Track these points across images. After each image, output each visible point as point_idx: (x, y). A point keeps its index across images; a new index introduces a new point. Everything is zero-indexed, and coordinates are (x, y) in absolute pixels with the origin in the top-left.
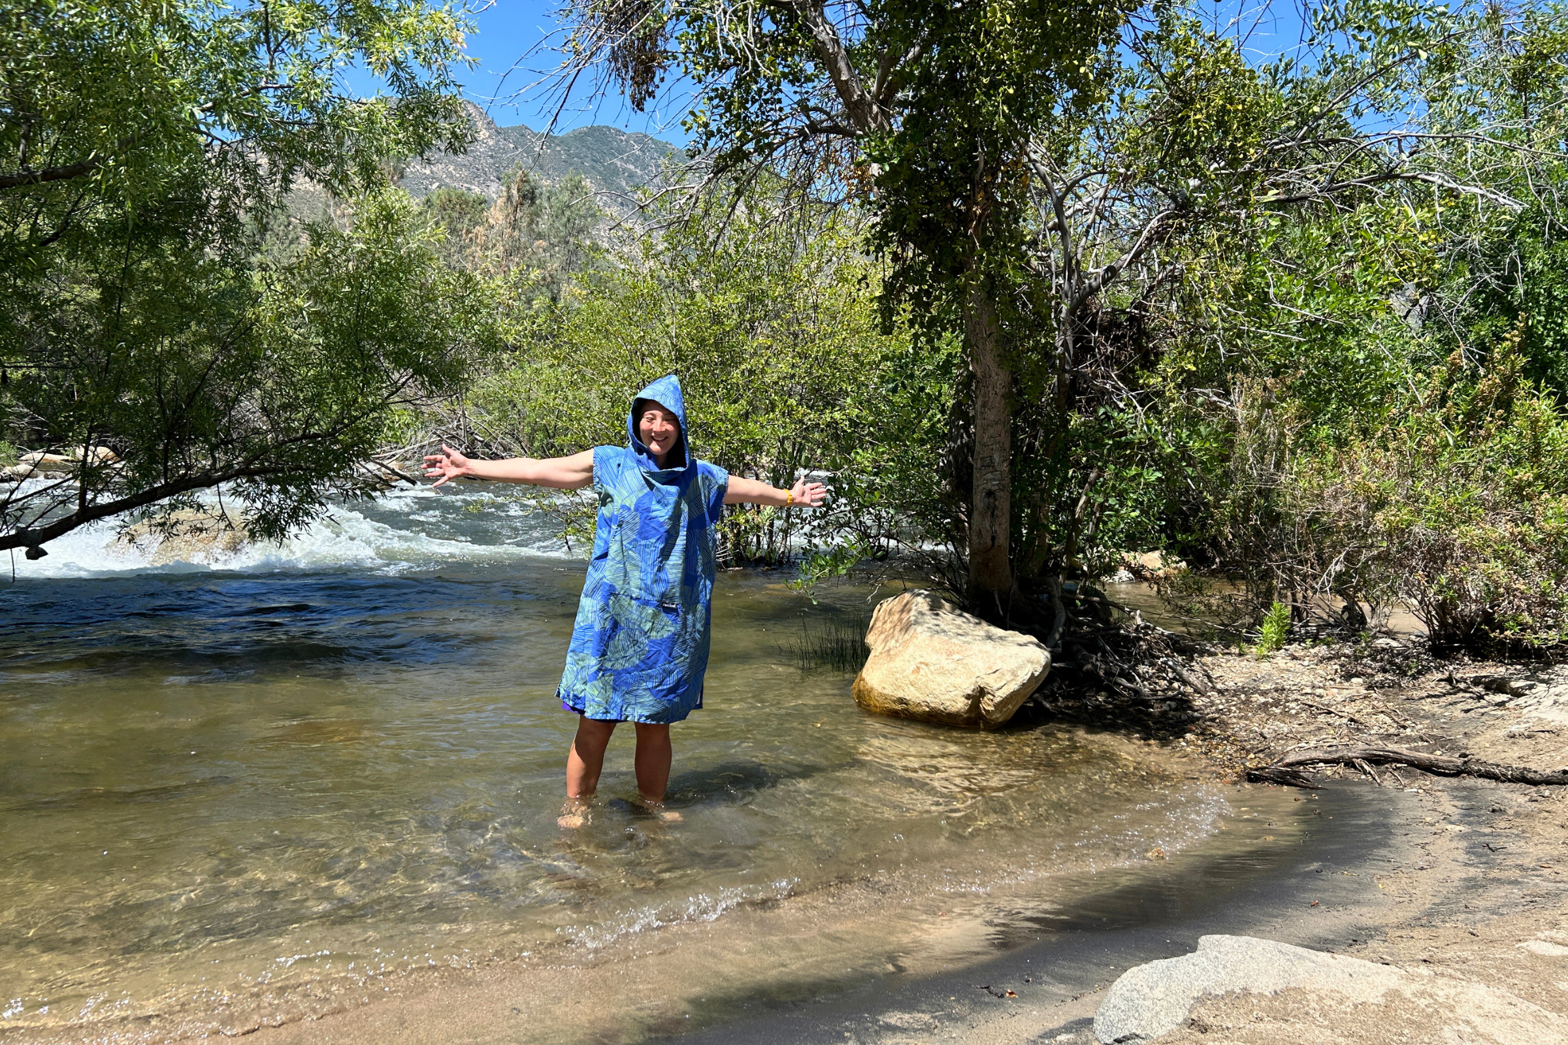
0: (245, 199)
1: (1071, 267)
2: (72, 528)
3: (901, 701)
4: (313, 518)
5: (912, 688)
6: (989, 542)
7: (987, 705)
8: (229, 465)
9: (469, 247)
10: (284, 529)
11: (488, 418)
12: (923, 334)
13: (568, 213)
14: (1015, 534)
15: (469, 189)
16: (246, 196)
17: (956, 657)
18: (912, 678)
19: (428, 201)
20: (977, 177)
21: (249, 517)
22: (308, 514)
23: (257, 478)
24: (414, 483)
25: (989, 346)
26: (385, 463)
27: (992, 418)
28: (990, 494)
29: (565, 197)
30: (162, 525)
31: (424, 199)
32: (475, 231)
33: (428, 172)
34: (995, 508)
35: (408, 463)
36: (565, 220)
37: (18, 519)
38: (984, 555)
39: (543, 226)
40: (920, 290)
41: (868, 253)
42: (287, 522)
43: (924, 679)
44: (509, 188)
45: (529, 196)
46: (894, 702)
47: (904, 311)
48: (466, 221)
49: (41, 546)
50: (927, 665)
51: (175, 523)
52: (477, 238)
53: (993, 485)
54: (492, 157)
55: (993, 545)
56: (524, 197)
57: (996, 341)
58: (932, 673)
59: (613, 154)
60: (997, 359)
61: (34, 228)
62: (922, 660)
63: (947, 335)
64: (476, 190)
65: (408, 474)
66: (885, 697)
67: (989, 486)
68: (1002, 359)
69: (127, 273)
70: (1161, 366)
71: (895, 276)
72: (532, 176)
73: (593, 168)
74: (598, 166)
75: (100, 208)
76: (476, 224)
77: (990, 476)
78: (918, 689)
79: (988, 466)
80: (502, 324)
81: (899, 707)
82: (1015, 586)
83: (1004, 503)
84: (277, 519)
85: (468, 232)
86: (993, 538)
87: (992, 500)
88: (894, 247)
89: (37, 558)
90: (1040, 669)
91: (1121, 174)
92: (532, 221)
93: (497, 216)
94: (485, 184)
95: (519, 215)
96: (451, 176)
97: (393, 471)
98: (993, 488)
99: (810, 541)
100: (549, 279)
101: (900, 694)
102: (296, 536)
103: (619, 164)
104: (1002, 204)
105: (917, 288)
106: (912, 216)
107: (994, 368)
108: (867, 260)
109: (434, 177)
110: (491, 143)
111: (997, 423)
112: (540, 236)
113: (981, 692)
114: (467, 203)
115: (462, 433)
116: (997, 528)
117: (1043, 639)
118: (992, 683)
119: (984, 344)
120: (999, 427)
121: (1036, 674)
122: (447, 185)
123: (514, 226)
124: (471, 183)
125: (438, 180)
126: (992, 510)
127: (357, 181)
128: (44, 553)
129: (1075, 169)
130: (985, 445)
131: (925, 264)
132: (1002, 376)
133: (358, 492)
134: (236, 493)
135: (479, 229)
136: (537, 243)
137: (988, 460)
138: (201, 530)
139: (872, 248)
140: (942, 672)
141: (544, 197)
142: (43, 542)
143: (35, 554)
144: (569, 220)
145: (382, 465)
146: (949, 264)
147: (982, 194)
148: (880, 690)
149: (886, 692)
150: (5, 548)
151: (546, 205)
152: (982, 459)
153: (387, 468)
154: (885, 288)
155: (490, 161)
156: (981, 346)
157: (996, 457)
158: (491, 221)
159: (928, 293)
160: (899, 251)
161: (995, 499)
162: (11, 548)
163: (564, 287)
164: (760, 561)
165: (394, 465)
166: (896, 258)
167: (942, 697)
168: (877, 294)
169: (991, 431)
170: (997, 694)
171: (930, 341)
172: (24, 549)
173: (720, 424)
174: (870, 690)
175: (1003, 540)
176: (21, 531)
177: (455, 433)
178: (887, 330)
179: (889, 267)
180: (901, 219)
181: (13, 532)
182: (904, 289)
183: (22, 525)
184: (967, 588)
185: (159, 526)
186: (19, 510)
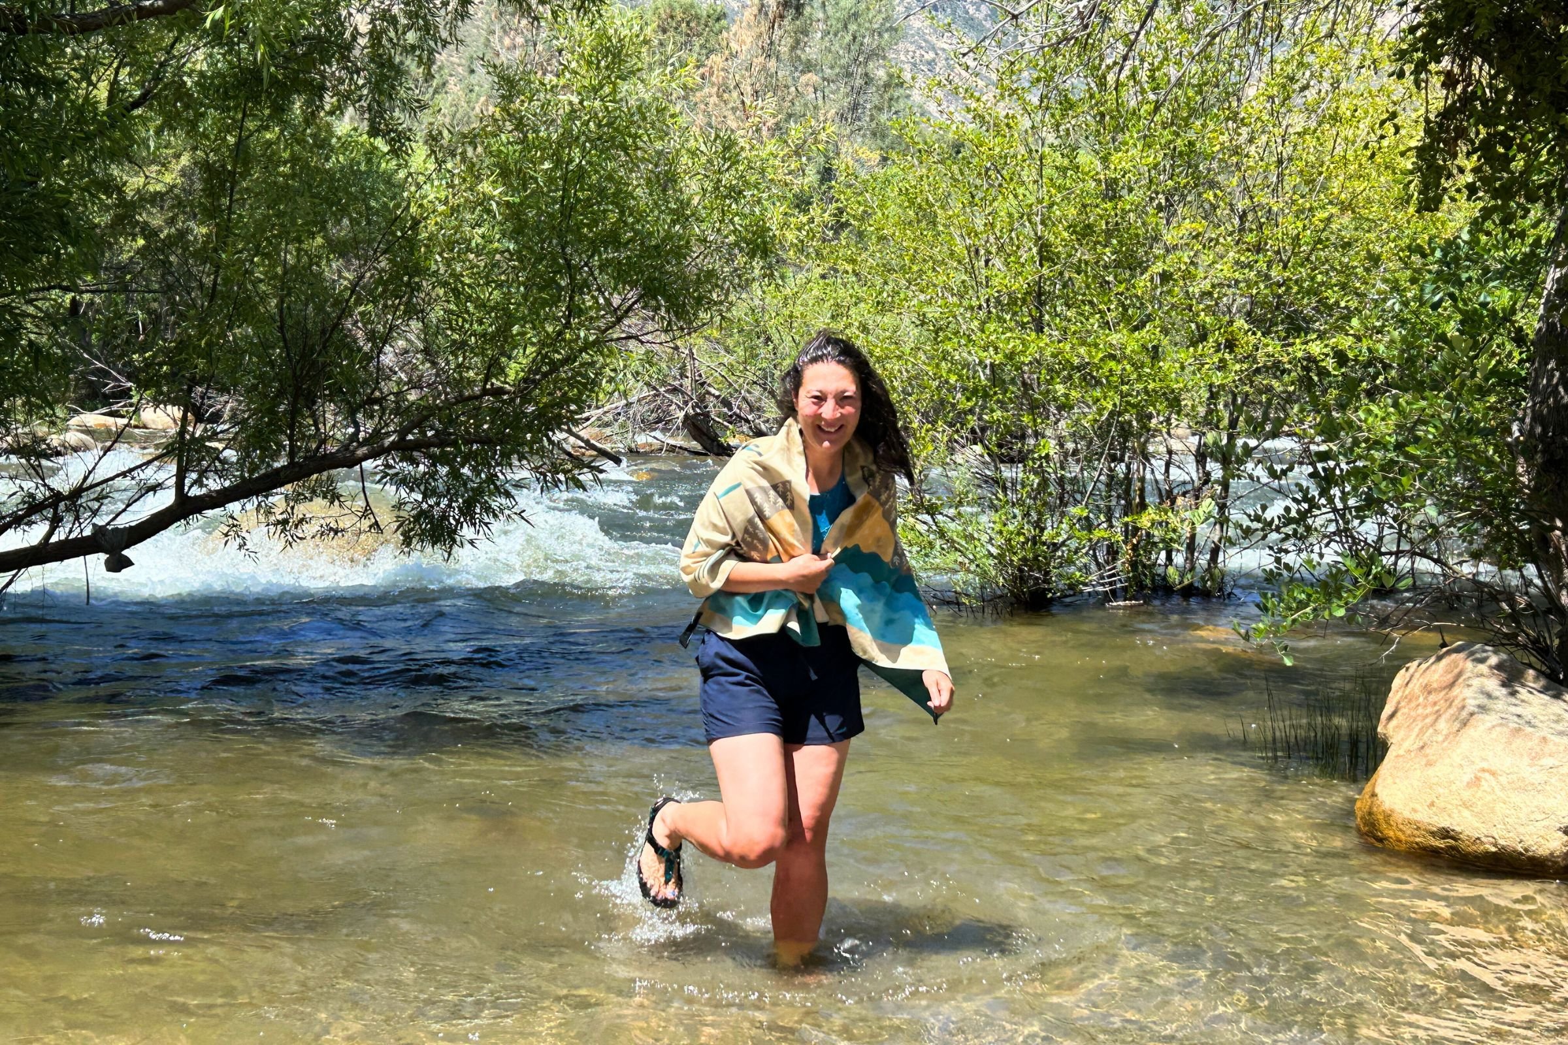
0: (404, 33)
2: (165, 527)
3: (1445, 833)
4: (495, 516)
5: (1466, 813)
8: (376, 435)
9: (701, 88)
10: (455, 532)
11: (727, 359)
13: (853, 27)
16: (408, 28)
17: (1548, 761)
18: (1466, 795)
21: (402, 513)
22: (488, 509)
23: (415, 454)
24: (617, 461)
26: (575, 430)
30: (284, 523)
32: (708, 63)
35: (608, 431)
36: (848, 38)
37: (95, 513)
39: (812, 50)
40: (1493, 134)
41: (1401, 75)
42: (458, 521)
43: (1489, 798)
46: (1433, 834)
47: (1461, 170)
48: (697, 47)
49: (126, 552)
50: (1493, 774)
51: (301, 521)
52: (711, 74)
56: (785, 4)
58: (1503, 789)
61: (115, 88)
62: (1485, 765)
63: (1536, 208)
65: (607, 447)
66: (1416, 826)
69: (241, 152)
71: (1447, 114)
75: (200, 55)
76: (712, 50)
78: (1478, 815)
80: (774, 215)
81: (1440, 844)
84: (444, 517)
85: (699, 65)
88: (1447, 62)
89: (118, 570)
92: (797, 42)
93: (743, 37)
95: (778, 33)
97: (587, 442)
99: (1278, 560)
101: (1444, 822)
102: (472, 542)
105: (1486, 131)
106: (1486, 10)
108: (1399, 89)
112: (809, 67)
114: (697, 17)
115: (687, 382)
123: (769, 51)
128: (128, 563)
133: (561, 477)
134: (385, 476)
135: (716, 60)
136: (804, 79)
138: (336, 532)
139: (1409, 68)
140: (1523, 787)
142: (128, 547)
143: (118, 564)
144: (855, 38)
145: (572, 434)
146: (1548, 89)
148: (1407, 814)
149: (1417, 817)
150: (78, 555)
151: (821, 15)
153: (578, 437)
154: (1428, 131)
158: (734, 46)
160: (1456, 69)
162: (85, 554)
163: (845, 147)
164: (1188, 592)
165: (586, 434)
166: (1449, 81)
167: (1521, 830)
168: (1414, 143)
172: (103, 557)
173: (1112, 364)
174: (1388, 817)
176: (99, 531)
177: (676, 383)
178: (1430, 204)
179: (1438, 98)
180: (1463, 15)
181: (88, 532)
182: (1462, 133)
183: (100, 521)
184: (1561, 643)
185: (279, 522)
186: (97, 499)
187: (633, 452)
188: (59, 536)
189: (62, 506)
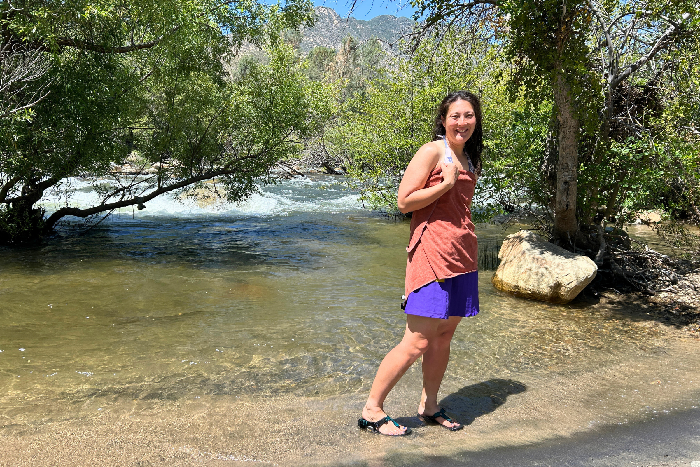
1: (613, 66)
2: (155, 196)
3: (517, 287)
4: (252, 192)
5: (522, 281)
6: (565, 207)
7: (563, 291)
9: (328, 72)
10: (241, 197)
11: (334, 147)
12: (531, 102)
13: (371, 54)
14: (579, 202)
15: (329, 47)
17: (546, 266)
18: (522, 276)
19: (311, 52)
20: (562, 19)
21: (226, 192)
22: (250, 191)
23: (229, 175)
24: (303, 176)
25: (567, 107)
26: (291, 167)
27: (568, 143)
28: (566, 182)
29: (369, 48)
30: (192, 195)
31: (310, 52)
32: (330, 65)
33: (312, 40)
34: (569, 190)
35: (301, 167)
36: (369, 58)
37: (135, 193)
38: (563, 214)
39: (359, 61)
40: (530, 79)
41: (503, 62)
42: (242, 194)
43: (529, 277)
44: (345, 45)
45: (353, 48)
46: (512, 287)
47: (522, 90)
48: (327, 61)
49: (143, 204)
50: (530, 270)
51: (197, 194)
52: (331, 67)
53: (568, 178)
54: (339, 32)
55: (567, 209)
56: (351, 49)
57: (571, 104)
58: (533, 274)
59: (391, 27)
60: (571, 113)
62: (528, 267)
63: (545, 102)
64: (332, 47)
65: (300, 171)
66: (508, 285)
67: (565, 179)
68: (573, 114)
70: (664, 115)
71: (517, 72)
72: (355, 39)
73: (382, 34)
74: (384, 33)
76: (331, 61)
77: (566, 173)
78: (525, 282)
79: (566, 169)
81: (515, 290)
82: (579, 230)
83: (574, 187)
84: (237, 193)
85: (327, 65)
86: (567, 205)
87: (567, 186)
88: (516, 58)
89: (142, 209)
90: (591, 274)
91: (643, 14)
92: (355, 59)
93: (340, 58)
94: (336, 44)
95: (349, 57)
96: (322, 41)
97: (294, 170)
98: (568, 180)
100: (361, 85)
101: (516, 284)
102: (245, 200)
103: (394, 31)
104: (576, 32)
105: (529, 78)
107: (569, 119)
109: (315, 42)
110: (338, 25)
111: (571, 146)
112: (358, 65)
113: (558, 285)
114: (327, 53)
116: (569, 200)
117: (593, 258)
118: (564, 281)
119: (564, 106)
120: (572, 148)
121: (589, 277)
122: (320, 46)
123: (347, 61)
124: (330, 44)
125: (317, 43)
126: (567, 191)
127: (268, 42)
128: (144, 207)
129: (616, 12)
130: (564, 158)
131: (533, 66)
132: (574, 122)
134: (221, 181)
135: (332, 64)
136: (357, 69)
137: (565, 165)
138: (208, 197)
139: (505, 59)
140: (538, 274)
141: (360, 48)
142: (144, 202)
143: (141, 207)
144: (371, 58)
145: (290, 168)
147: (564, 27)
148: (506, 281)
149: (509, 282)
150: (130, 205)
151: (361, 51)
152: (562, 164)
153: (292, 169)
154: (512, 78)
155: (338, 34)
156: (562, 107)
157: (570, 164)
158: (337, 60)
159: (535, 81)
160: (519, 59)
161: (569, 185)
162: (132, 204)
163: (368, 88)
165: (295, 168)
166: (517, 63)
168: (507, 82)
169: (567, 150)
170: (567, 287)
171: (535, 105)
172: (137, 205)
174: (500, 281)
175: (573, 206)
176: (136, 198)
177: (320, 154)
178: (513, 100)
179: (515, 68)
180: (520, 43)
181: (133, 198)
182: (521, 79)
183: (136, 195)
184: (553, 230)
185: (191, 195)
186: (136, 189)
187: (308, 173)
188: (125, 199)
189: (125, 190)
